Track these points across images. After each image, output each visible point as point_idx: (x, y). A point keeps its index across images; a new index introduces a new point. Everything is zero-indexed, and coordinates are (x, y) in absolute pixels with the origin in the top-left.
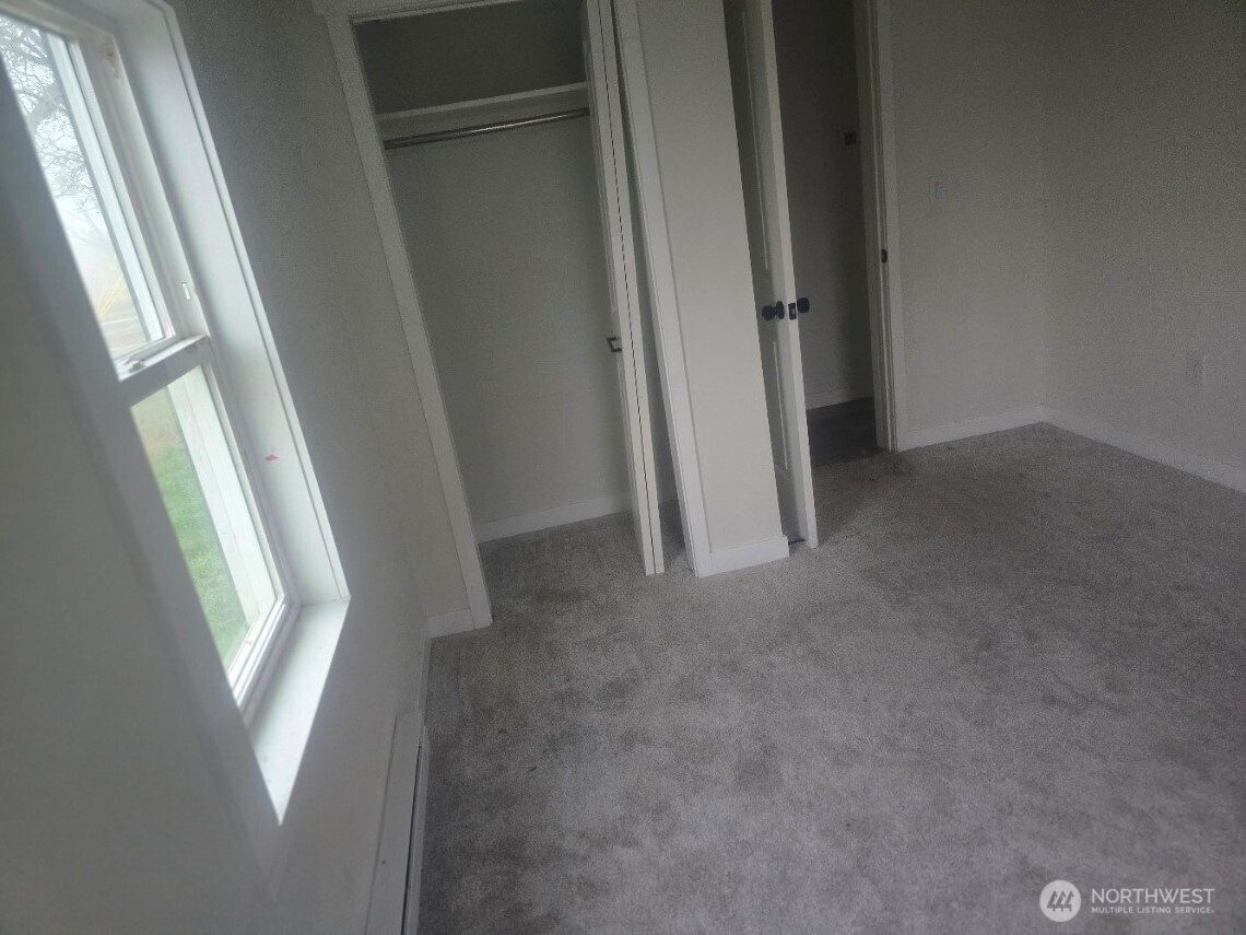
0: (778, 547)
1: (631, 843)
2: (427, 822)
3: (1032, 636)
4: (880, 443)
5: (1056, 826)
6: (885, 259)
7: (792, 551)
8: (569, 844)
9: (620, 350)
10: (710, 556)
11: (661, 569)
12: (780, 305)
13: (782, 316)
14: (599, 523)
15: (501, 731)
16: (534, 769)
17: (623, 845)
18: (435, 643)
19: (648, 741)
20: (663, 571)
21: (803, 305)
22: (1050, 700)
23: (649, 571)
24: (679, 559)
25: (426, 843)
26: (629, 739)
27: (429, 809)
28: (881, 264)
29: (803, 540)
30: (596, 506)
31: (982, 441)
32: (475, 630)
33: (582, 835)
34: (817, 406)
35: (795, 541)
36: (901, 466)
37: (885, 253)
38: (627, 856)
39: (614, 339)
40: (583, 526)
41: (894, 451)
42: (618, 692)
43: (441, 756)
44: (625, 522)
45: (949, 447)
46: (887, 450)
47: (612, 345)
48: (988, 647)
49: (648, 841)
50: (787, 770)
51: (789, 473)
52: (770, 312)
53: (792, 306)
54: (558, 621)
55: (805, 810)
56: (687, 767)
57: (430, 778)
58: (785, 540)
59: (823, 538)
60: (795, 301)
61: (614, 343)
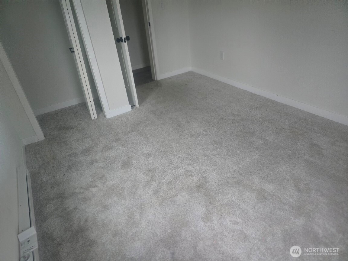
0: (128, 108)
1: (95, 186)
2: (33, 194)
3: (188, 122)
4: (153, 78)
5: (193, 162)
6: (150, 25)
7: (132, 109)
8: (77, 190)
9: (74, 52)
10: (110, 112)
11: (96, 117)
12: (121, 38)
13: (122, 41)
14: (75, 107)
15: (53, 167)
16: (65, 175)
17: (93, 187)
18: (26, 147)
19: (97, 162)
20: (97, 118)
21: (128, 38)
22: (192, 135)
23: (93, 118)
24: (101, 114)
25: (34, 200)
26: (92, 163)
27: (33, 191)
28: (149, 26)
29: (135, 105)
30: (74, 102)
31: (177, 77)
32: (39, 141)
33: (81, 188)
34: (135, 69)
35: (133, 106)
36: (158, 84)
37: (149, 23)
38: (94, 190)
39: (72, 48)
40: (71, 108)
41: (157, 80)
42: (87, 151)
43: (34, 177)
44: (84, 105)
45: (170, 78)
46: (155, 80)
47: (71, 50)
48: (179, 126)
49: (100, 185)
50: (134, 161)
51: (129, 87)
52: (119, 40)
53: (125, 38)
54: (66, 135)
55: (139, 170)
56: (108, 166)
57: (32, 183)
58: (130, 106)
59: (140, 105)
60: (125, 37)
61: (71, 49)
